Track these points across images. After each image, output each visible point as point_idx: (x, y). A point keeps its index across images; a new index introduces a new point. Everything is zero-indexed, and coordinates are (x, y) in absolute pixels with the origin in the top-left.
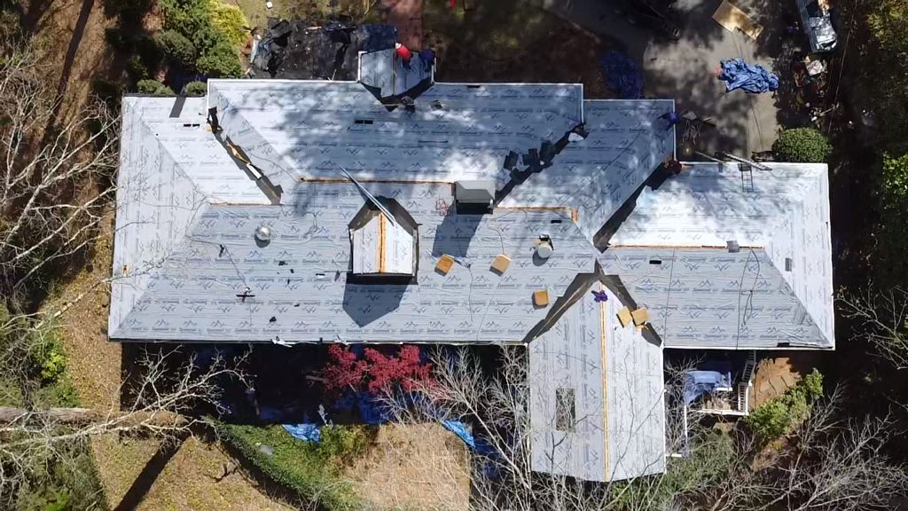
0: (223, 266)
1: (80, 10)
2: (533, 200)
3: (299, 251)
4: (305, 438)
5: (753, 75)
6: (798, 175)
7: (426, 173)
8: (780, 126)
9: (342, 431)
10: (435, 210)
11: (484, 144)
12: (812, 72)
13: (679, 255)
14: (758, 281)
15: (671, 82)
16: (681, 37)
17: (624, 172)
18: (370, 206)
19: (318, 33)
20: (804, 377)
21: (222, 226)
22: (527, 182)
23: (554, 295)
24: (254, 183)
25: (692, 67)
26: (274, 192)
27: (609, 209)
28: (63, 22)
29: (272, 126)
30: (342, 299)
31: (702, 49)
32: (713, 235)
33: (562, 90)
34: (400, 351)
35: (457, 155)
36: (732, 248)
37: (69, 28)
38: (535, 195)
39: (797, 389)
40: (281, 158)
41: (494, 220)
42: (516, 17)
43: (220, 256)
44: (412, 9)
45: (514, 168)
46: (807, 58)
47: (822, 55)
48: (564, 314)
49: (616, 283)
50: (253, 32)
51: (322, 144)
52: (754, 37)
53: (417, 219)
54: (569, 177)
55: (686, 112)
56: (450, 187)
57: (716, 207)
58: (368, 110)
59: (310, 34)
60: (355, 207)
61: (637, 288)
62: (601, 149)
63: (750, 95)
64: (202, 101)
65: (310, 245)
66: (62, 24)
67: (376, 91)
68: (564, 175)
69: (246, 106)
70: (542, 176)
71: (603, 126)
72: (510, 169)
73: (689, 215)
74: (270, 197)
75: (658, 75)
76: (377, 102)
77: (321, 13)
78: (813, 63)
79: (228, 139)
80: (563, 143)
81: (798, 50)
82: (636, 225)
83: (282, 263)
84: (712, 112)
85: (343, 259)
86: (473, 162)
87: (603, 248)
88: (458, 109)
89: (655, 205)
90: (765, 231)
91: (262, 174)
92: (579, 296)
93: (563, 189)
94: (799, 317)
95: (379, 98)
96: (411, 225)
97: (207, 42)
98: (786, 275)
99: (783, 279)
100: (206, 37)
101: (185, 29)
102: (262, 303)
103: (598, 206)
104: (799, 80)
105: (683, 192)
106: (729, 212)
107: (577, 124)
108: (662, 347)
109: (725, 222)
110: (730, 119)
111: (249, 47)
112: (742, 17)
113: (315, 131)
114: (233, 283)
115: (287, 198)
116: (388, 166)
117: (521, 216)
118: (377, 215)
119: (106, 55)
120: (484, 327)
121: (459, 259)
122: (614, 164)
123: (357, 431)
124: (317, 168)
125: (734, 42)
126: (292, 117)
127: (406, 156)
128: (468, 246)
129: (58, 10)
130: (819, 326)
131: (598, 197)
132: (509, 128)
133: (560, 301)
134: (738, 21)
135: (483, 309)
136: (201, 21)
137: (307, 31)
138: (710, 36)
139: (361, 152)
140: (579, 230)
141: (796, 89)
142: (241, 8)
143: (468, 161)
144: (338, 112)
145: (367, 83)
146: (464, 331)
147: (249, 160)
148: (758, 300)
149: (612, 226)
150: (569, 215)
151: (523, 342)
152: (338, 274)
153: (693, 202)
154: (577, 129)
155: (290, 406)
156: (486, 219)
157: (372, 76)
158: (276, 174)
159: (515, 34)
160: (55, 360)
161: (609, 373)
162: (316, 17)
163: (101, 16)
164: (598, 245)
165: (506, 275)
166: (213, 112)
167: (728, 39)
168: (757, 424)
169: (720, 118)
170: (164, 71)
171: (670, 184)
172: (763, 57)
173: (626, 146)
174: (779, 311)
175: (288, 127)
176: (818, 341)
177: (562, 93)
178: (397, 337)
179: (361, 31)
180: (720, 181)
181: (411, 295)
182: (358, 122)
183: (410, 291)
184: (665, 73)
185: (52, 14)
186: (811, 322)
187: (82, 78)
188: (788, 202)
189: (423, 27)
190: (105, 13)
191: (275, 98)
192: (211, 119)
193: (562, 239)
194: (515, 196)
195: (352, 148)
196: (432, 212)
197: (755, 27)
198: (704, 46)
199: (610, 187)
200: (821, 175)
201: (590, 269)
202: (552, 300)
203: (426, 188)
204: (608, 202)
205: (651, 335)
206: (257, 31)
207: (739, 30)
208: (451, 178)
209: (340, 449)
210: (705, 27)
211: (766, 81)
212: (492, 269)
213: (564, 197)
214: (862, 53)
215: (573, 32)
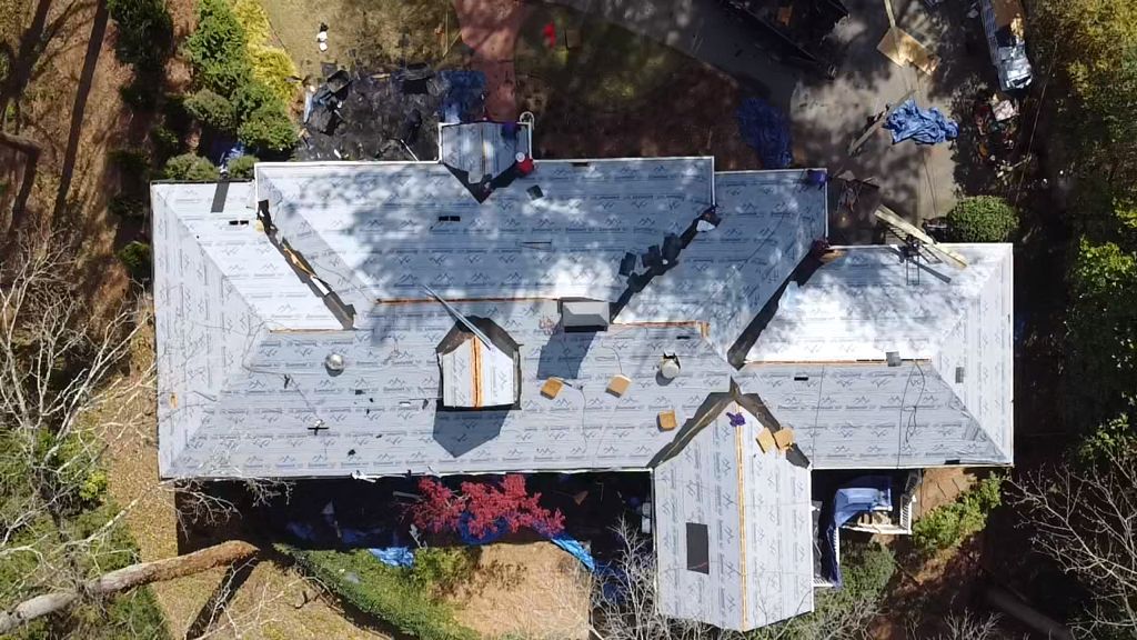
0: (291, 397)
1: (85, 54)
2: (656, 314)
3: (377, 379)
4: (395, 563)
5: (926, 123)
6: (976, 261)
7: (527, 287)
8: (957, 185)
9: (439, 554)
10: (538, 329)
11: (596, 245)
12: (1000, 117)
13: (830, 370)
14: (923, 396)
15: (825, 136)
16: (838, 75)
17: (764, 268)
18: (459, 325)
19: (385, 85)
20: (979, 480)
21: (286, 354)
22: (648, 289)
23: (682, 418)
24: (320, 301)
25: (852, 115)
26: (346, 313)
27: (746, 316)
28: (65, 68)
29: (340, 227)
30: (432, 428)
31: (864, 92)
32: (871, 344)
33: (690, 167)
34: (503, 481)
35: (563, 262)
36: (892, 361)
37: (73, 77)
38: (659, 307)
39: (971, 496)
40: (352, 273)
41: (609, 338)
42: (632, 59)
43: (285, 386)
44: (502, 52)
45: (631, 273)
46: (995, 98)
47: (1014, 94)
48: (695, 438)
49: (755, 403)
50: (305, 83)
51: (400, 252)
52: (929, 72)
53: (516, 339)
54: (699, 282)
55: (842, 172)
56: (555, 302)
57: (875, 308)
58: (455, 202)
59: (375, 84)
60: (444, 329)
61: (780, 407)
62: (736, 240)
63: (922, 148)
64: (249, 188)
65: (391, 372)
66: (64, 72)
67: (462, 175)
68: (693, 278)
69: (306, 201)
70: (667, 281)
71: (739, 210)
72: (627, 275)
73: (842, 319)
74: (341, 319)
75: (809, 126)
76: (466, 192)
77: (387, 56)
78: (1001, 105)
79: (284, 241)
80: (690, 234)
81: (983, 86)
82: (779, 334)
83: (359, 392)
84: (874, 171)
85: (432, 385)
86: (583, 272)
87: (739, 365)
88: (564, 198)
89: (801, 307)
90: (933, 339)
91: (329, 289)
92: (713, 417)
93: (691, 297)
94: (970, 433)
95: (466, 184)
96: (510, 346)
97: (250, 104)
98: (957, 389)
99: (952, 393)
100: (247, 98)
101: (220, 83)
102: (338, 435)
103: (733, 315)
104: (983, 126)
105: (836, 287)
106: (889, 313)
107: (707, 208)
108: (810, 468)
109: (885, 328)
110: (897, 180)
111: (301, 102)
112: (915, 47)
113: (391, 235)
114: (304, 415)
115: (360, 321)
116: (481, 280)
117: (642, 333)
118: (469, 338)
119: (124, 112)
120: (601, 453)
121: (567, 381)
122: (754, 262)
123: (456, 553)
124: (396, 286)
125: (904, 80)
126: (362, 216)
127: (502, 265)
128: (579, 366)
129: (56, 53)
130: (994, 440)
131: (733, 306)
132: (626, 223)
133: (690, 423)
134: (910, 53)
135: (600, 433)
136: (239, 75)
137: (372, 79)
138: (875, 74)
139: (448, 263)
140: (710, 347)
141: (979, 138)
142: (287, 51)
143: (577, 269)
144: (417, 206)
145: (451, 165)
146: (577, 458)
147: (312, 271)
148: (922, 416)
149: (749, 337)
150: (699, 330)
151: (647, 467)
152: (426, 402)
153: (848, 301)
154: (707, 215)
155: (377, 527)
156: (599, 338)
157: (456, 155)
158: (347, 291)
159: (632, 80)
160: (95, 479)
161: (748, 511)
162: (381, 60)
163: (112, 61)
164: (733, 361)
165: (626, 395)
166: (264, 205)
167: (897, 75)
168: (922, 538)
169: (885, 178)
170: (198, 133)
171: (820, 279)
172: (940, 98)
173: (766, 237)
174: (946, 428)
175: (357, 230)
176: (993, 457)
177: (690, 172)
178: (498, 467)
179: (440, 80)
180: (883, 273)
181: (512, 422)
182: (443, 219)
183: (513, 417)
184: (817, 126)
185: (50, 58)
186: (985, 438)
187: (96, 141)
188: (962, 299)
189: (517, 72)
190: (117, 57)
191: (339, 190)
192: (261, 214)
193: (690, 357)
194: (634, 308)
195: (438, 255)
196: (535, 331)
197: (930, 58)
198: (866, 87)
199: (746, 290)
200: (1004, 259)
201: (725, 387)
202: (681, 421)
203: (529, 304)
204: (745, 308)
205: (797, 456)
206: (310, 81)
207: (911, 64)
208: (558, 293)
209: (438, 574)
210: (869, 63)
211: (943, 129)
212: (608, 391)
213: (691, 307)
214: (1060, 110)
215: (702, 74)
